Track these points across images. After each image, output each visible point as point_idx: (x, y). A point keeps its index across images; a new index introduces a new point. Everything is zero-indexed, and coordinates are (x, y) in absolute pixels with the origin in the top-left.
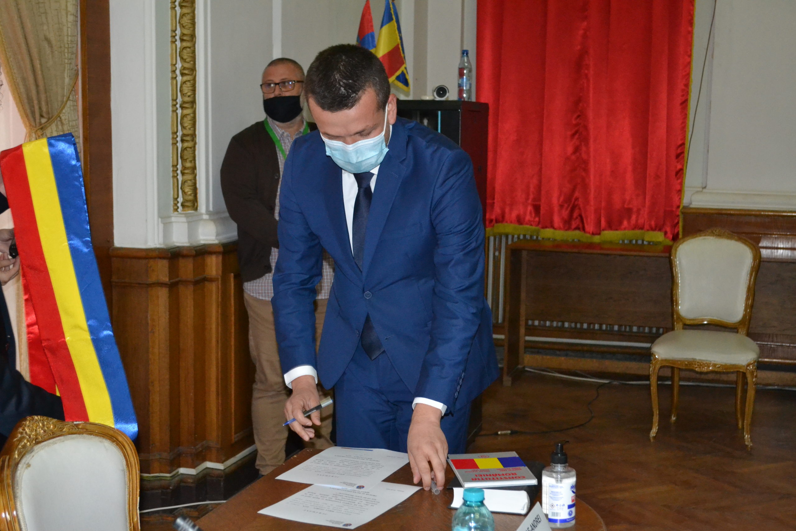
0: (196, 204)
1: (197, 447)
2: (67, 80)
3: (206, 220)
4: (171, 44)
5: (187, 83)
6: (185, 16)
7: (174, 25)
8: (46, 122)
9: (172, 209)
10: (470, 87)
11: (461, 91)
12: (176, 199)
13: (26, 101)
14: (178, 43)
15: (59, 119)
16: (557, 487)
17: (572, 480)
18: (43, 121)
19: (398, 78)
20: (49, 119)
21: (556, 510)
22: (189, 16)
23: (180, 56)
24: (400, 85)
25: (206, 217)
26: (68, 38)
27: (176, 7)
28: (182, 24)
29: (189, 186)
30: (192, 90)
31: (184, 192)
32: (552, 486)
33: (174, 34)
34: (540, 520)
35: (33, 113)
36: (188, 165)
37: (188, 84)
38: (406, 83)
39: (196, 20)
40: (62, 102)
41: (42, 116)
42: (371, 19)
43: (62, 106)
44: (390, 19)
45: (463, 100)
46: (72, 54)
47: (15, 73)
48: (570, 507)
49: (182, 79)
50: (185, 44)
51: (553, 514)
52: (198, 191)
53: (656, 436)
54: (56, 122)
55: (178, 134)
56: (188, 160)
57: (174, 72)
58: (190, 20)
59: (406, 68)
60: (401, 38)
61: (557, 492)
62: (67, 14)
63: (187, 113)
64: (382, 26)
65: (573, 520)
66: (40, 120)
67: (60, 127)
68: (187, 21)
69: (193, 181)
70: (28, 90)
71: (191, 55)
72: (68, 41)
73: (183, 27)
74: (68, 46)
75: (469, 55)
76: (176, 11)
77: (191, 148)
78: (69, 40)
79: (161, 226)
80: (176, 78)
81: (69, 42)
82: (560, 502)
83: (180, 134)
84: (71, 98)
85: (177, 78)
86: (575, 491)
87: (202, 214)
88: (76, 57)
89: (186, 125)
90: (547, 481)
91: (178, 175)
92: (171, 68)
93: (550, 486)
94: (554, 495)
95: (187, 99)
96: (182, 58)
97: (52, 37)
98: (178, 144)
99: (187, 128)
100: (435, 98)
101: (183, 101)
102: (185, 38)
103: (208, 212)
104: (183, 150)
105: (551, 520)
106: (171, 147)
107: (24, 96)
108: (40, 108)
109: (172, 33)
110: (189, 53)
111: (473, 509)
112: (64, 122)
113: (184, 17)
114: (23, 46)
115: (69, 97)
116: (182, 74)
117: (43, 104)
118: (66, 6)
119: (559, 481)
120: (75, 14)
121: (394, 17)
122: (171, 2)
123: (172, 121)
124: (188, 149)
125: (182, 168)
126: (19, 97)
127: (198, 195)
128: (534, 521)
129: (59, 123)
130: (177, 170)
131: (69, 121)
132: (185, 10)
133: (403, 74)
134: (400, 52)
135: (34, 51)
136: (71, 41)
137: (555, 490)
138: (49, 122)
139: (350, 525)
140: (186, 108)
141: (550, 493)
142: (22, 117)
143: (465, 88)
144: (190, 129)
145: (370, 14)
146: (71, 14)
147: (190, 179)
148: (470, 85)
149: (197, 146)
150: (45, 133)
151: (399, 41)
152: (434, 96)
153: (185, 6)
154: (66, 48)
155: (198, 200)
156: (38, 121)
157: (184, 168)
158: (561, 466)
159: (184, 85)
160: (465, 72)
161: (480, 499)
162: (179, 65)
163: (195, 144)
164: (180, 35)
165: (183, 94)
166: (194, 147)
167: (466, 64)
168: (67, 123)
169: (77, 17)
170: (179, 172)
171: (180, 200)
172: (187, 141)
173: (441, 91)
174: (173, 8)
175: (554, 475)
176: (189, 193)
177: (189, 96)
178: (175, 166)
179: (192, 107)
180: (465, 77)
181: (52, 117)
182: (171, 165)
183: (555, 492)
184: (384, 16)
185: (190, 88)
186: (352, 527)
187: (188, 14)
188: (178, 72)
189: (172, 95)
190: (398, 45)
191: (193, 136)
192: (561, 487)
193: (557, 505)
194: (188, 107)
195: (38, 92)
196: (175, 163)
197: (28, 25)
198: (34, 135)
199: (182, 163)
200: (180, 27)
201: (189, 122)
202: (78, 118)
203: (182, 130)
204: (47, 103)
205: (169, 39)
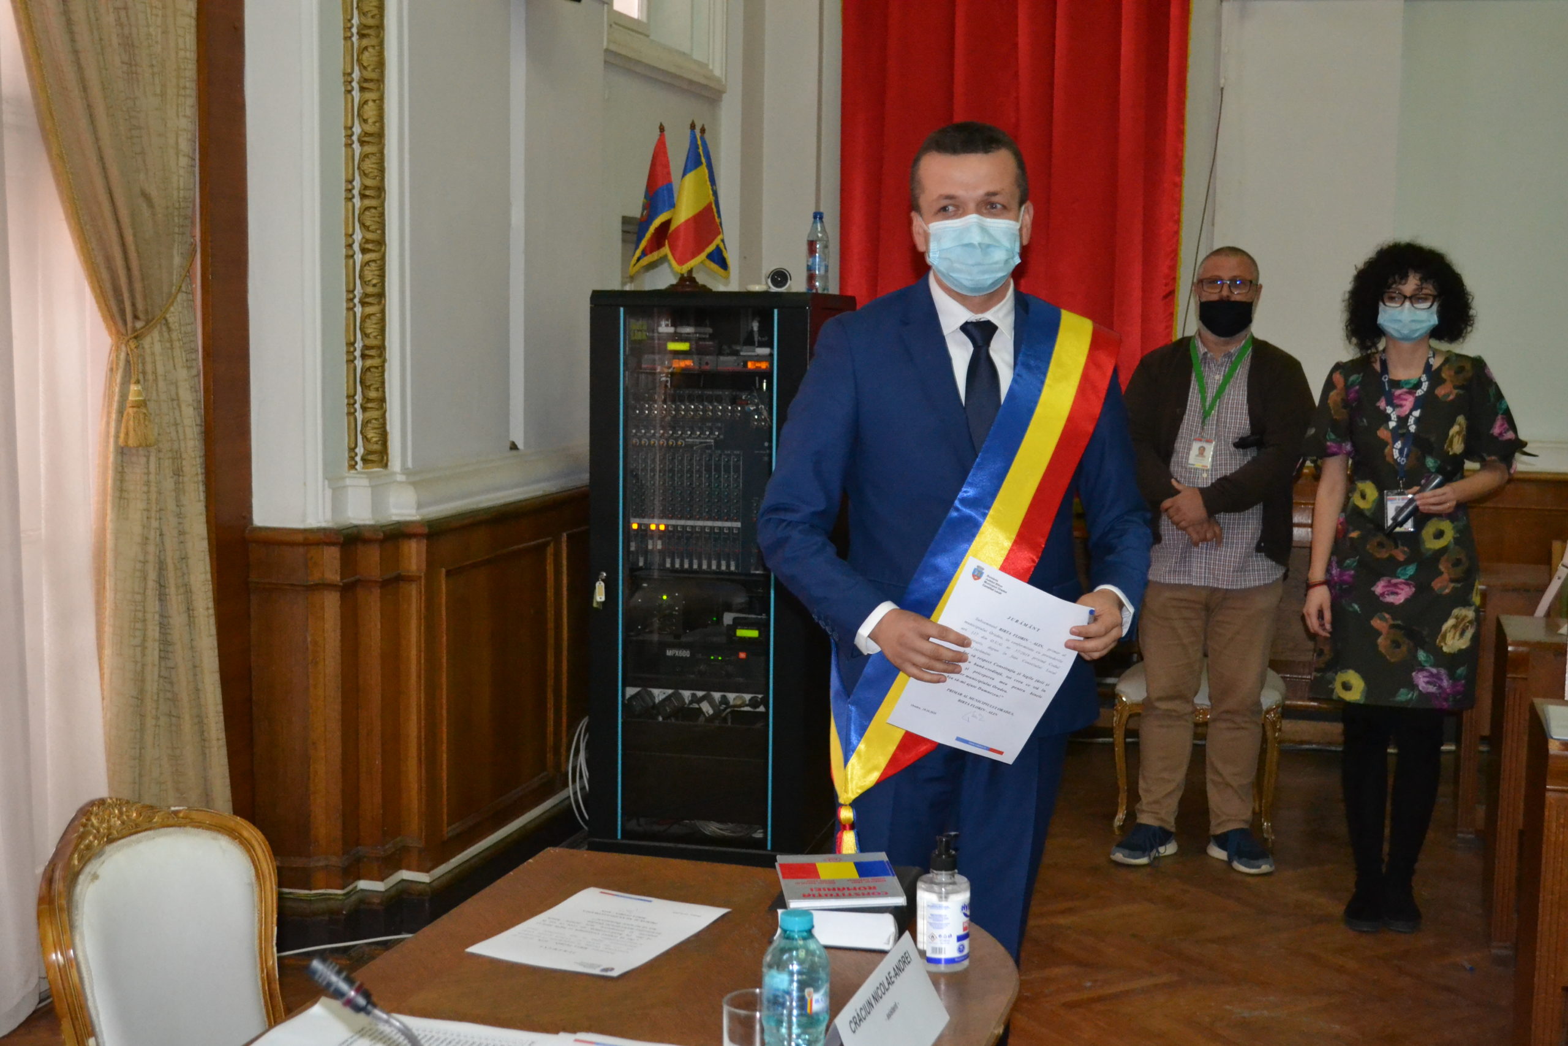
0: (385, 458)
1: (387, 847)
2: (177, 260)
3: (401, 483)
4: (346, 202)
5: (370, 264)
6: (368, 157)
7: (350, 172)
8: (142, 328)
9: (346, 464)
10: (827, 271)
11: (811, 278)
12: (352, 449)
13: (110, 293)
14: (357, 201)
15: (164, 322)
16: (940, 907)
17: (964, 897)
18: (139, 324)
19: (710, 257)
20: (147, 322)
21: (938, 943)
22: (374, 157)
23: (359, 221)
24: (714, 266)
25: (400, 478)
26: (179, 192)
27: (353, 143)
28: (363, 171)
29: (375, 429)
30: (378, 276)
31: (366, 439)
32: (933, 906)
33: (350, 187)
34: (909, 959)
35: (122, 312)
36: (373, 394)
37: (373, 266)
38: (723, 264)
39: (386, 165)
40: (170, 294)
41: (136, 317)
42: (668, 162)
43: (170, 301)
44: (698, 163)
45: (814, 291)
46: (186, 218)
47: (93, 249)
48: (960, 938)
49: (362, 258)
50: (368, 202)
51: (934, 950)
52: (389, 437)
53: (1122, 825)
54: (159, 327)
55: (356, 345)
56: (372, 388)
57: (350, 246)
58: (377, 163)
59: (723, 241)
60: (715, 193)
61: (940, 916)
62: (177, 155)
63: (371, 312)
64: (684, 175)
65: (965, 959)
66: (133, 323)
67: (166, 334)
68: (370, 166)
69: (381, 420)
71: (377, 219)
72: (179, 198)
73: (365, 174)
74: (180, 205)
75: (824, 220)
76: (353, 150)
77: (377, 368)
78: (181, 195)
79: (329, 493)
80: (352, 256)
81: (181, 200)
82: (945, 932)
83: (359, 345)
84: (184, 289)
85: (356, 257)
86: (968, 913)
87: (394, 473)
88: (193, 223)
89: (369, 331)
90: (925, 897)
91: (355, 411)
92: (346, 240)
93: (928, 906)
94: (936, 921)
95: (370, 290)
96: (363, 225)
97: (154, 193)
98: (356, 362)
99: (371, 336)
100: (770, 288)
101: (364, 293)
102: (367, 193)
103: (405, 470)
104: (366, 370)
105: (930, 960)
106: (345, 366)
107: (108, 286)
108: (133, 305)
109: (346, 186)
110: (374, 217)
111: (795, 943)
112: (173, 326)
113: (366, 160)
114: (107, 206)
115: (180, 287)
116: (364, 251)
117: (139, 298)
118: (177, 143)
119: (944, 899)
120: (191, 155)
121: (703, 160)
122: (345, 137)
123: (347, 325)
124: (372, 370)
125: (363, 400)
126: (100, 287)
127: (389, 443)
128: (899, 961)
129: (164, 329)
130: (355, 402)
131: (180, 325)
132: (368, 149)
133: (718, 249)
134: (714, 216)
135: (125, 216)
136: (184, 198)
137: (936, 912)
138: (147, 327)
139: (612, 969)
140: (371, 304)
141: (930, 918)
142: (105, 320)
143: (817, 272)
144: (375, 337)
145: (665, 153)
146: (184, 155)
147: (376, 417)
148: (827, 267)
149: (387, 365)
150: (142, 344)
151: (712, 198)
152: (767, 283)
153: (368, 142)
154: (177, 208)
155: (389, 451)
156: (129, 324)
157: (367, 399)
158: (946, 874)
159: (367, 268)
160: (818, 246)
161: (807, 927)
162: (358, 236)
163: (384, 361)
164: (361, 187)
165: (365, 282)
166: (383, 366)
167: (820, 235)
168: (177, 328)
169: (194, 160)
170: (358, 406)
171: (360, 450)
172: (372, 357)
173: (780, 277)
174: (349, 145)
175: (936, 888)
176: (374, 439)
177: (374, 285)
178: (351, 397)
179: (379, 303)
180: (817, 255)
181: (151, 321)
182: (346, 395)
183: (936, 915)
184: (687, 158)
185: (376, 273)
186: (615, 974)
187: (373, 154)
188: (356, 247)
189: (347, 283)
190: (710, 204)
191: (381, 348)
192: (947, 907)
193: (940, 936)
194: (372, 302)
195: (131, 280)
196: (352, 393)
197: (114, 172)
198: (124, 348)
199: (362, 392)
200: (360, 175)
201: (374, 326)
202: (195, 320)
203: (362, 339)
204: (145, 297)
205: (343, 194)
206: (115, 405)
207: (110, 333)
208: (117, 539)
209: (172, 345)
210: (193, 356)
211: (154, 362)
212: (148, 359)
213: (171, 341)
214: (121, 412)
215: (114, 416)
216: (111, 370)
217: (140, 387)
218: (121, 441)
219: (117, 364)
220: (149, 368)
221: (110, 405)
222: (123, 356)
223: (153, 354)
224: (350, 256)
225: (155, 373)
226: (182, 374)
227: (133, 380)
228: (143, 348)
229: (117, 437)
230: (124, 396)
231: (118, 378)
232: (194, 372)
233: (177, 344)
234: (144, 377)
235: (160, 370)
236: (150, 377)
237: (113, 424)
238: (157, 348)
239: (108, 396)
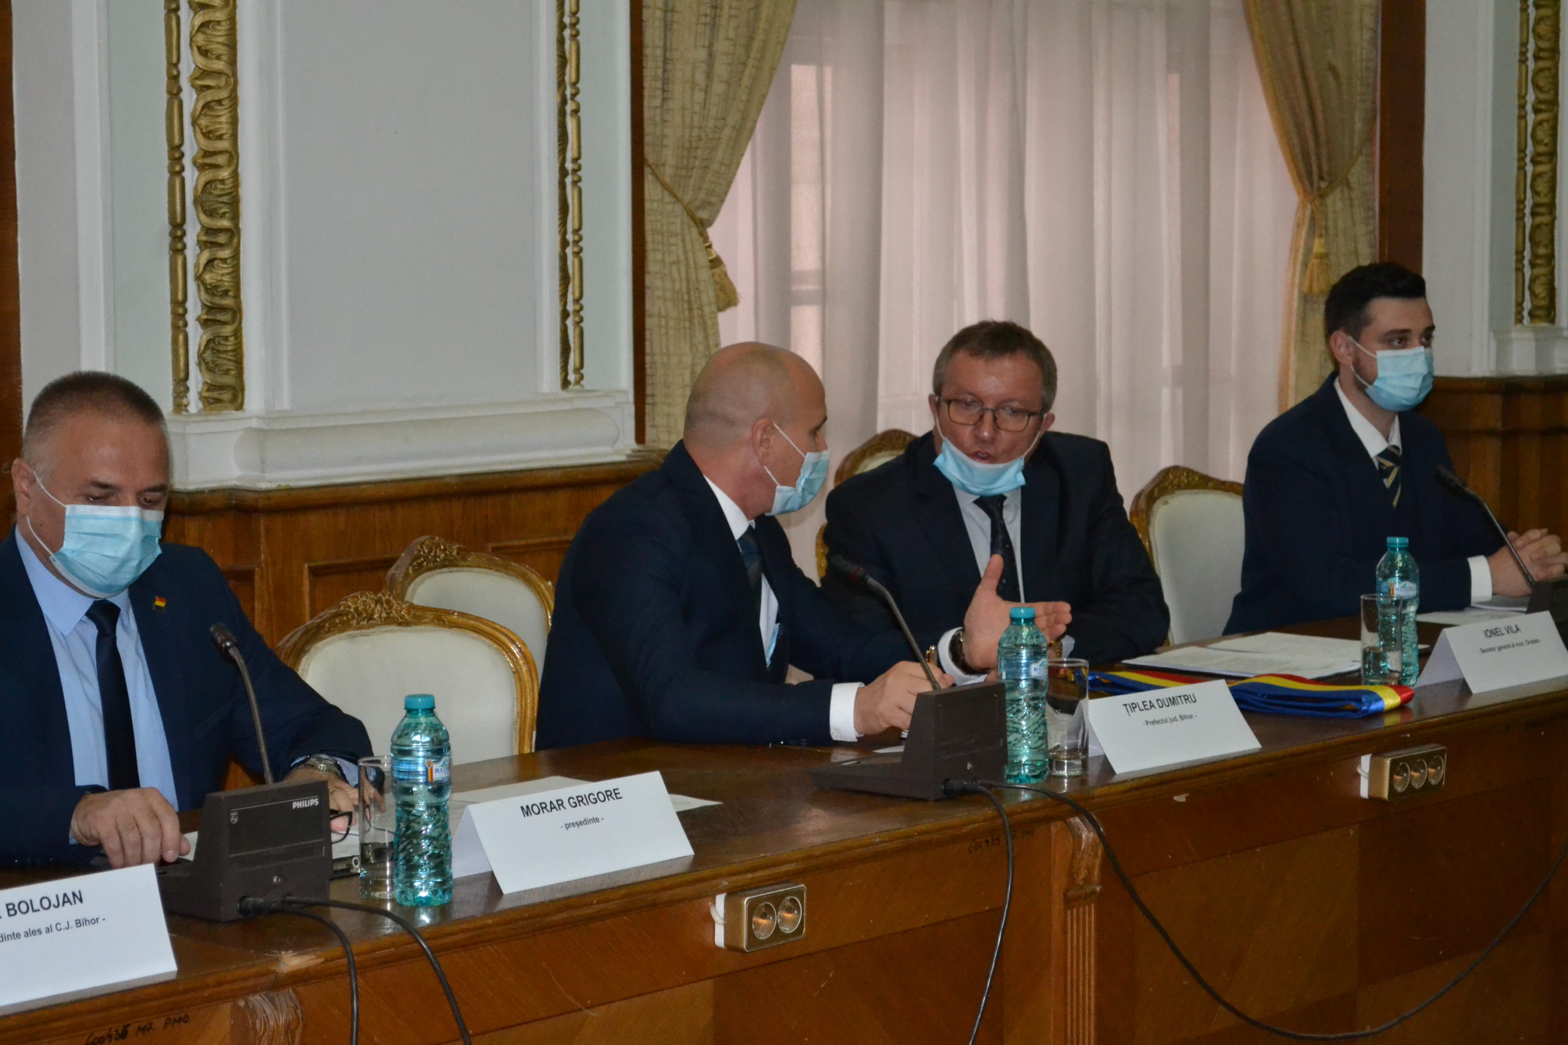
0: (1553, 313)
2: (1358, 126)
3: (1566, 338)
4: (1520, 64)
5: (1543, 123)
6: (1543, 20)
7: (1525, 35)
8: (1327, 187)
9: (1513, 319)
12: (1519, 305)
13: (1300, 156)
14: (1531, 64)
15: (1345, 182)
18: (1323, 185)
20: (1331, 182)
22: (1549, 20)
23: (1533, 83)
26: (1362, 63)
27: (1528, 7)
28: (1538, 34)
29: (1543, 284)
30: (1552, 135)
31: (1533, 294)
33: (1524, 49)
35: (1310, 173)
36: (1542, 251)
37: (1546, 125)
39: (1561, 26)
40: (1351, 157)
41: (1321, 178)
43: (1351, 163)
46: (1368, 87)
47: (1286, 118)
49: (1535, 119)
50: (1541, 64)
52: (1558, 293)
54: (1341, 186)
55: (1526, 203)
56: (1541, 245)
57: (1522, 107)
58: (1552, 25)
62: (1361, 29)
63: (1542, 171)
66: (1318, 184)
67: (1346, 194)
68: (1545, 29)
69: (1549, 276)
70: (1303, 142)
71: (1550, 80)
72: (1362, 68)
73: (1539, 37)
74: (1362, 75)
76: (1528, 15)
77: (1546, 225)
78: (1364, 66)
79: (1493, 345)
80: (1525, 117)
81: (1364, 70)
83: (1529, 203)
84: (1364, 151)
85: (1528, 117)
87: (1561, 329)
88: (1375, 90)
89: (1540, 189)
91: (1524, 266)
92: (1518, 101)
95: (1542, 149)
96: (1537, 87)
97: (1340, 66)
98: (1526, 219)
99: (1542, 194)
101: (1535, 152)
102: (1542, 54)
104: (1535, 228)
106: (1514, 224)
107: (1298, 149)
108: (1320, 167)
109: (1521, 48)
112: (1353, 186)
113: (1542, 23)
114: (1299, 79)
115: (1361, 150)
116: (1536, 111)
117: (1324, 160)
118: (1362, 19)
120: (1374, 28)
123: (1518, 186)
124: (1542, 227)
125: (1531, 256)
126: (1291, 151)
127: (1557, 300)
129: (1345, 188)
130: (1523, 258)
131: (1360, 185)
132: (1544, 12)
135: (1314, 85)
136: (1367, 68)
138: (1331, 187)
140: (1542, 163)
142: (1294, 181)
144: (1546, 195)
146: (1368, 29)
147: (1544, 273)
149: (1557, 223)
150: (1326, 202)
154: (1360, 78)
155: (1557, 306)
156: (1316, 185)
157: (1535, 256)
159: (1539, 127)
162: (1531, 97)
163: (1554, 218)
164: (1535, 49)
165: (1537, 141)
166: (1553, 223)
168: (1357, 187)
169: (1376, 32)
171: (1527, 305)
172: (1542, 214)
174: (1524, 10)
176: (1542, 295)
177: (1546, 145)
178: (1520, 254)
179: (1551, 161)
181: (1336, 179)
182: (1513, 250)
185: (1549, 132)
187: (1548, 17)
188: (1529, 108)
189: (1519, 143)
191: (1552, 206)
194: (1544, 161)
195: (1318, 144)
196: (1520, 249)
197: (1307, 49)
198: (1309, 206)
199: (1532, 248)
200: (1534, 38)
201: (1545, 185)
202: (1373, 178)
203: (1533, 197)
204: (1329, 159)
205: (1517, 57)
206: (1300, 258)
207: (1299, 193)
208: (1297, 378)
209: (1351, 203)
210: (1371, 213)
211: (1335, 220)
212: (1331, 216)
213: (1351, 199)
214: (1305, 264)
215: (1299, 267)
216: (1298, 225)
217: (1322, 240)
218: (1305, 289)
219: (1303, 220)
220: (1330, 223)
221: (1295, 258)
222: (1308, 213)
223: (1335, 212)
224: (1522, 117)
225: (1336, 228)
226: (1361, 229)
227: (1317, 233)
228: (1326, 206)
229: (1301, 284)
230: (1308, 250)
231: (1304, 234)
232: (1370, 228)
233: (1356, 203)
234: (1326, 232)
235: (1341, 225)
236: (1331, 232)
237: (1298, 274)
238: (1339, 206)
239: (1294, 250)
